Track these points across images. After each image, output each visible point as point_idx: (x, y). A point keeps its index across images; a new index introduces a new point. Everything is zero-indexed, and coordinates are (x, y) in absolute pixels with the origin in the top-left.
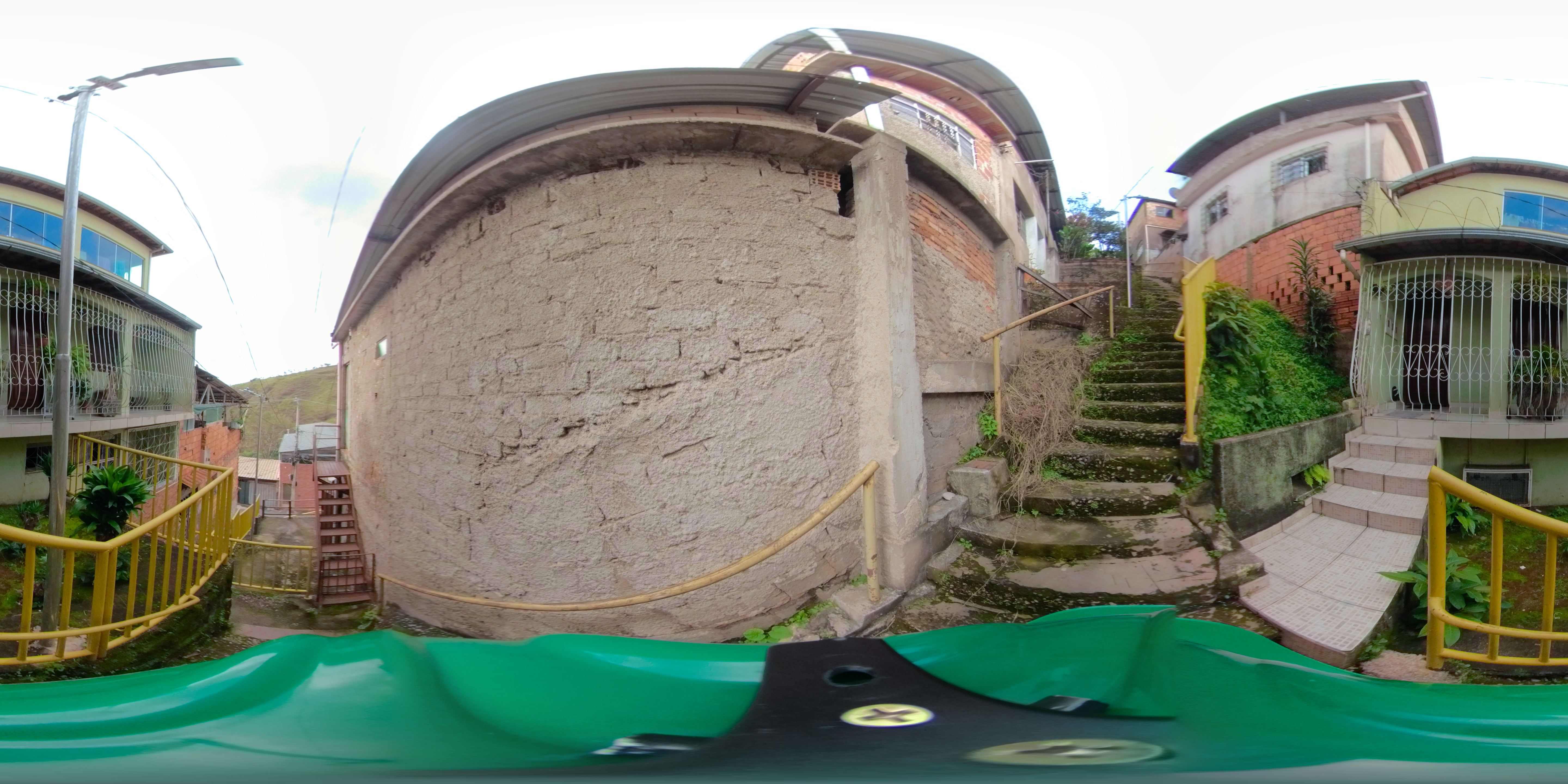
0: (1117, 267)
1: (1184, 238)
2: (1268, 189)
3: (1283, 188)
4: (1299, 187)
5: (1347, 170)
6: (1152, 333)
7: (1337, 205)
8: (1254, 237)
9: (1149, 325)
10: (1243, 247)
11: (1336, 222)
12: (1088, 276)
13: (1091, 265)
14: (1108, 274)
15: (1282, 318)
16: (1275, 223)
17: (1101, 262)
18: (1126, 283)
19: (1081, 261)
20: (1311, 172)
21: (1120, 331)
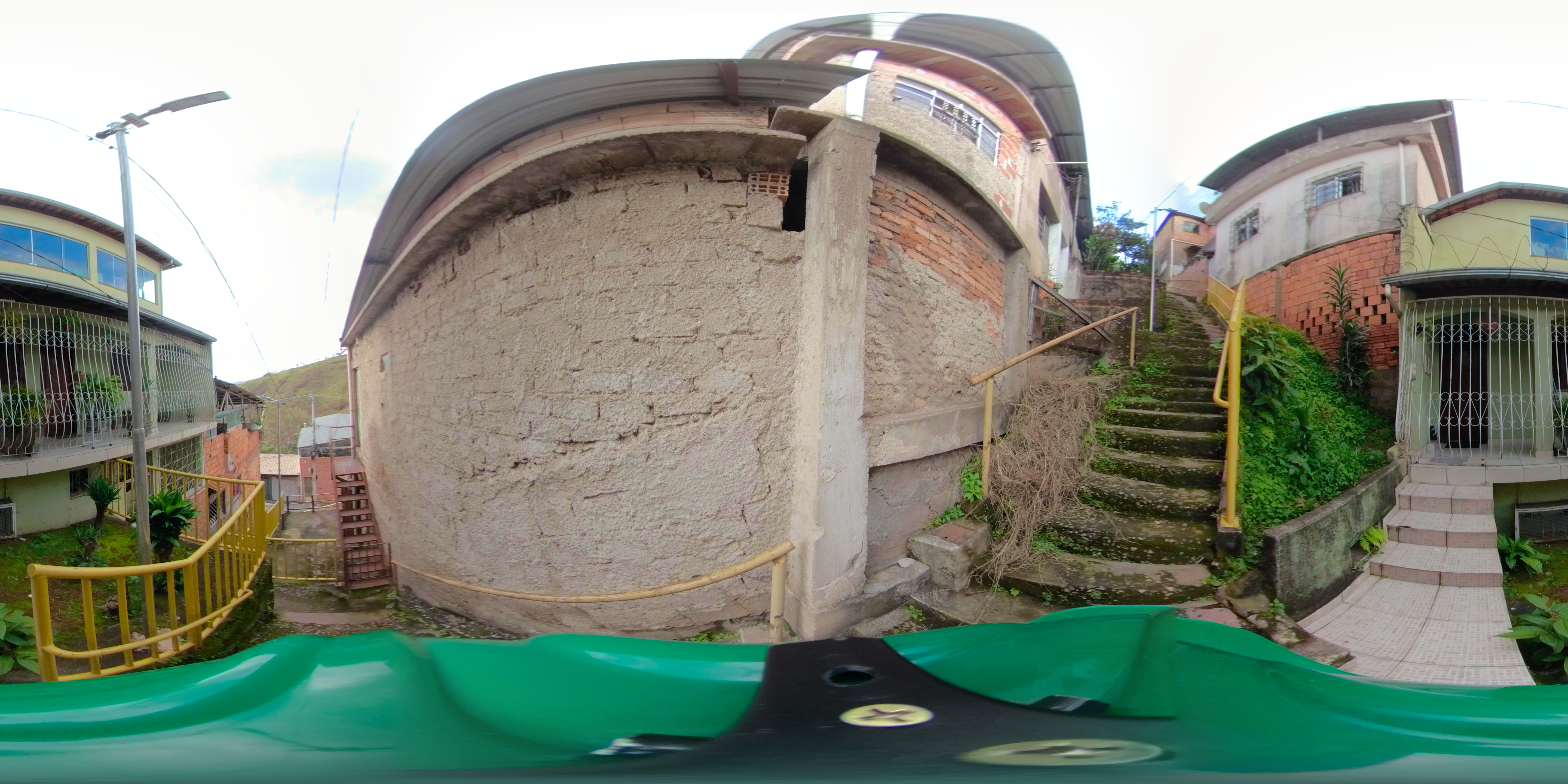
0: (1141, 282)
1: (1210, 255)
2: (1301, 209)
3: (1317, 208)
4: (1333, 209)
5: (1382, 193)
6: (1177, 363)
7: (1372, 230)
8: (1285, 260)
9: (1173, 353)
10: (1272, 270)
11: (1371, 248)
12: (1110, 291)
13: (1114, 279)
14: (1131, 290)
15: (1312, 349)
16: (1307, 246)
17: (1125, 276)
18: (1149, 301)
19: (1104, 274)
20: (1345, 193)
21: (1141, 359)
